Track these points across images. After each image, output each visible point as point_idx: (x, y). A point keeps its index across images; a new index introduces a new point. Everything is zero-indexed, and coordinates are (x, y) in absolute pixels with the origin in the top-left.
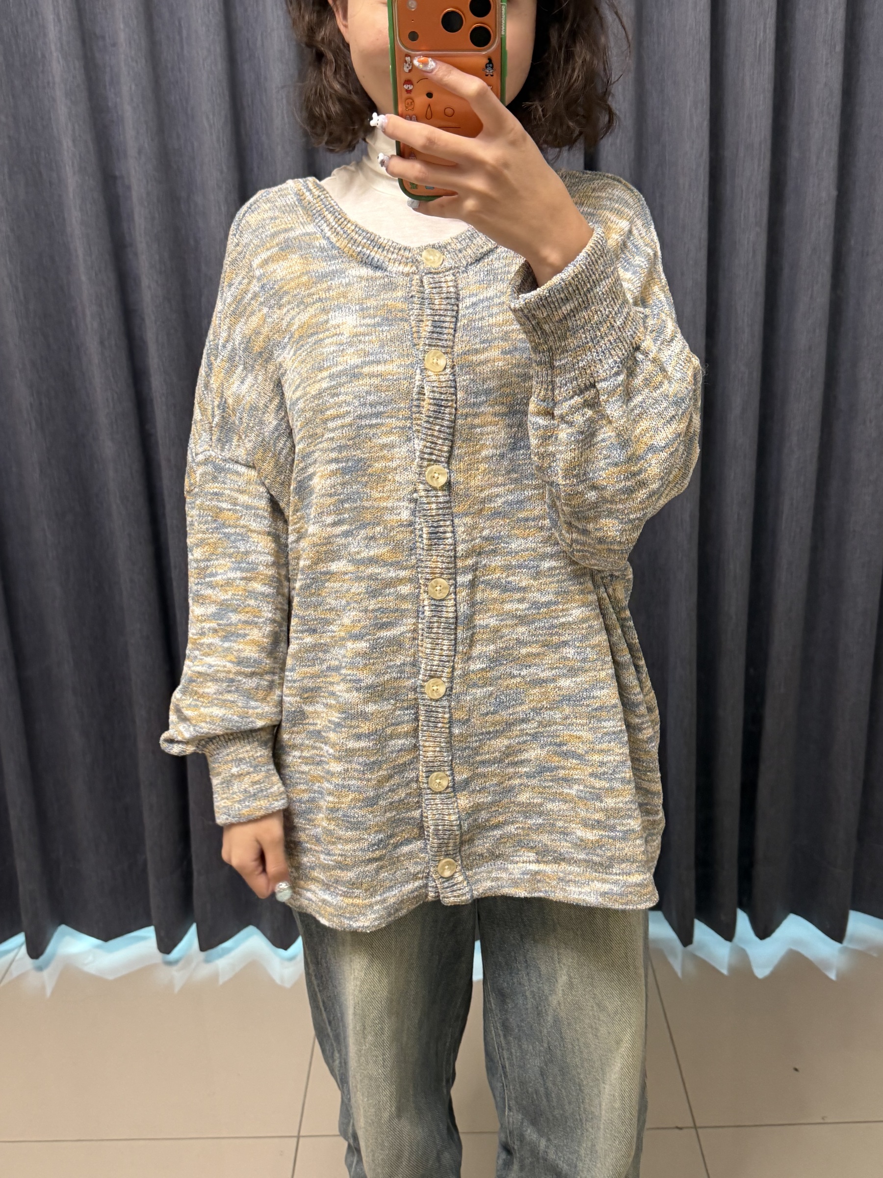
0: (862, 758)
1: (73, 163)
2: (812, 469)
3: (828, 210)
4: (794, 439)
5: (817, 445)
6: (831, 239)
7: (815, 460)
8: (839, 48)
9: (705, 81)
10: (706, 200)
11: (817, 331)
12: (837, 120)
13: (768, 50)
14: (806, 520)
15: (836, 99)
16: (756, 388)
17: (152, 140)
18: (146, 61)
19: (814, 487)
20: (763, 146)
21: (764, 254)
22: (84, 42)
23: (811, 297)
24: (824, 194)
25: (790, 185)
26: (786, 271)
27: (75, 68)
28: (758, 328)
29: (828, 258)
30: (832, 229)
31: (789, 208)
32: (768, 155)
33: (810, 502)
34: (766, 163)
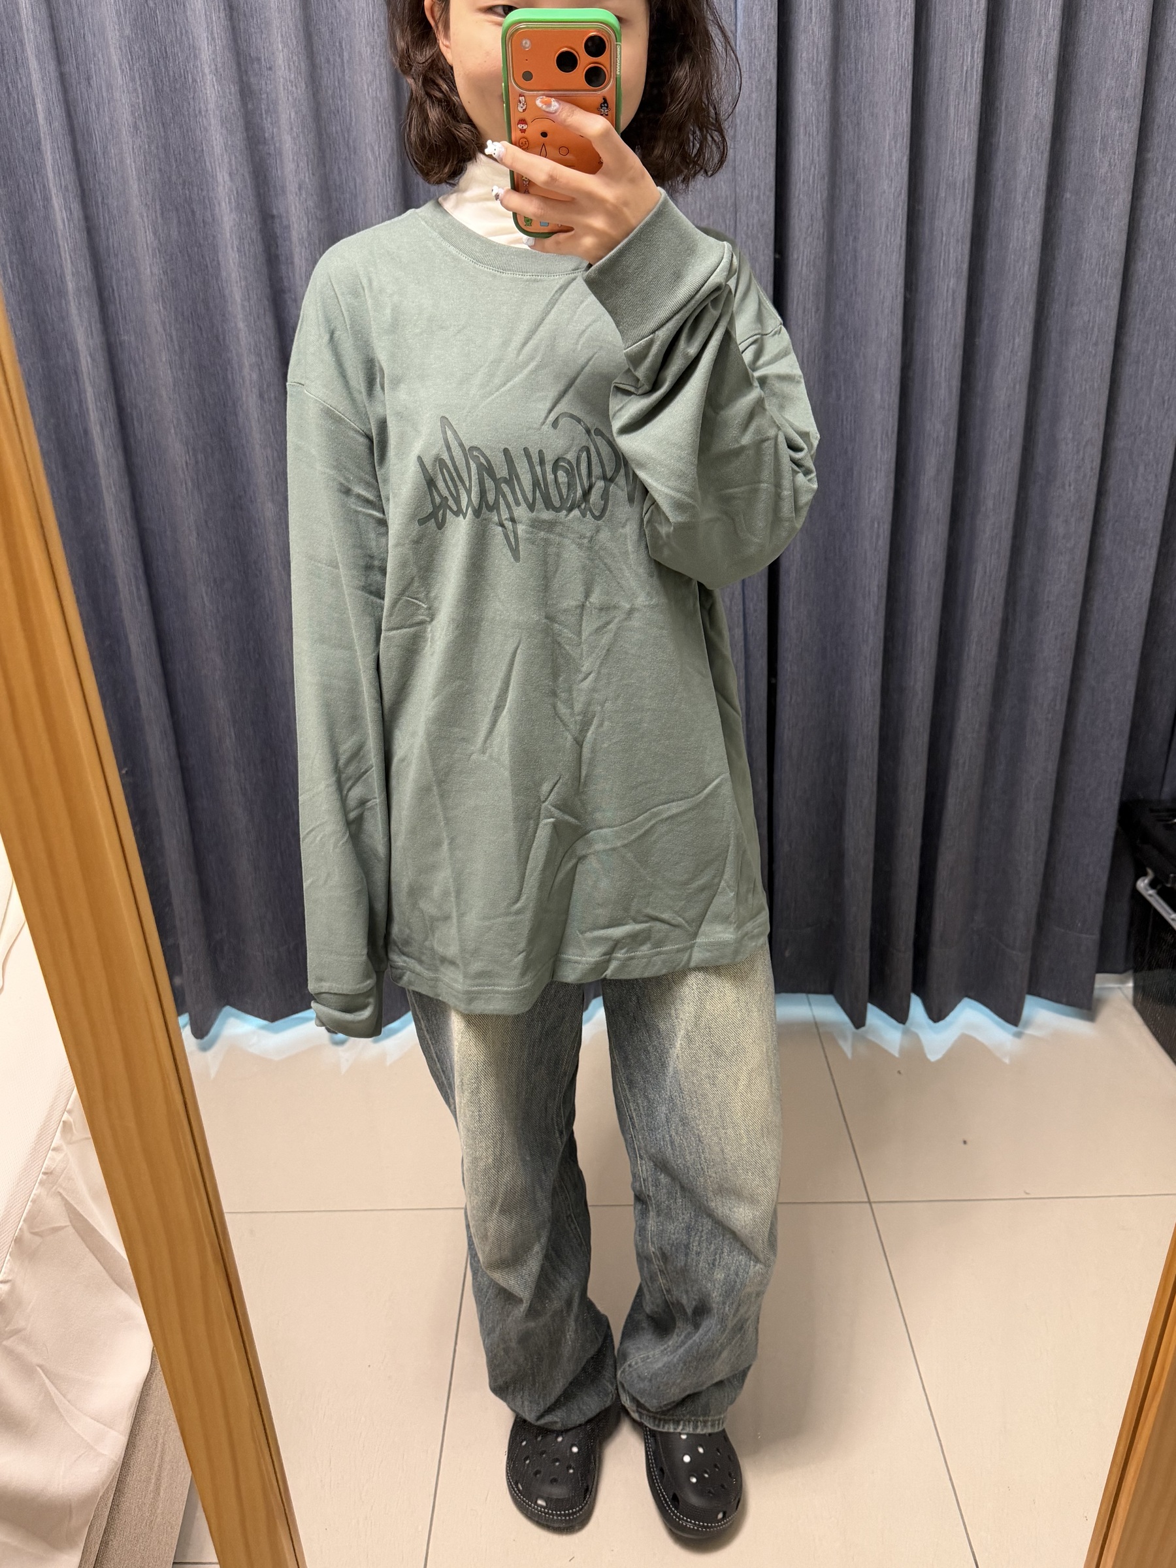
0: (1045, 839)
1: (230, 199)
2: (1007, 535)
3: (1033, 255)
4: (990, 504)
5: (1013, 510)
6: (1035, 286)
7: (1010, 526)
8: (1052, 76)
9: (907, 112)
10: (904, 243)
11: (1018, 386)
12: (1046, 155)
13: (975, 77)
14: (999, 590)
15: (1047, 133)
16: (952, 448)
17: (313, 174)
18: (307, 87)
19: (1008, 554)
20: (966, 185)
21: (964, 304)
22: (239, 64)
23: (1012, 351)
24: (1029, 238)
25: (993, 228)
26: (986, 322)
27: (230, 93)
28: (956, 383)
29: (1031, 309)
30: (1036, 277)
31: (991, 253)
32: (972, 195)
33: (1004, 570)
34: (971, 202)
